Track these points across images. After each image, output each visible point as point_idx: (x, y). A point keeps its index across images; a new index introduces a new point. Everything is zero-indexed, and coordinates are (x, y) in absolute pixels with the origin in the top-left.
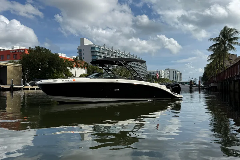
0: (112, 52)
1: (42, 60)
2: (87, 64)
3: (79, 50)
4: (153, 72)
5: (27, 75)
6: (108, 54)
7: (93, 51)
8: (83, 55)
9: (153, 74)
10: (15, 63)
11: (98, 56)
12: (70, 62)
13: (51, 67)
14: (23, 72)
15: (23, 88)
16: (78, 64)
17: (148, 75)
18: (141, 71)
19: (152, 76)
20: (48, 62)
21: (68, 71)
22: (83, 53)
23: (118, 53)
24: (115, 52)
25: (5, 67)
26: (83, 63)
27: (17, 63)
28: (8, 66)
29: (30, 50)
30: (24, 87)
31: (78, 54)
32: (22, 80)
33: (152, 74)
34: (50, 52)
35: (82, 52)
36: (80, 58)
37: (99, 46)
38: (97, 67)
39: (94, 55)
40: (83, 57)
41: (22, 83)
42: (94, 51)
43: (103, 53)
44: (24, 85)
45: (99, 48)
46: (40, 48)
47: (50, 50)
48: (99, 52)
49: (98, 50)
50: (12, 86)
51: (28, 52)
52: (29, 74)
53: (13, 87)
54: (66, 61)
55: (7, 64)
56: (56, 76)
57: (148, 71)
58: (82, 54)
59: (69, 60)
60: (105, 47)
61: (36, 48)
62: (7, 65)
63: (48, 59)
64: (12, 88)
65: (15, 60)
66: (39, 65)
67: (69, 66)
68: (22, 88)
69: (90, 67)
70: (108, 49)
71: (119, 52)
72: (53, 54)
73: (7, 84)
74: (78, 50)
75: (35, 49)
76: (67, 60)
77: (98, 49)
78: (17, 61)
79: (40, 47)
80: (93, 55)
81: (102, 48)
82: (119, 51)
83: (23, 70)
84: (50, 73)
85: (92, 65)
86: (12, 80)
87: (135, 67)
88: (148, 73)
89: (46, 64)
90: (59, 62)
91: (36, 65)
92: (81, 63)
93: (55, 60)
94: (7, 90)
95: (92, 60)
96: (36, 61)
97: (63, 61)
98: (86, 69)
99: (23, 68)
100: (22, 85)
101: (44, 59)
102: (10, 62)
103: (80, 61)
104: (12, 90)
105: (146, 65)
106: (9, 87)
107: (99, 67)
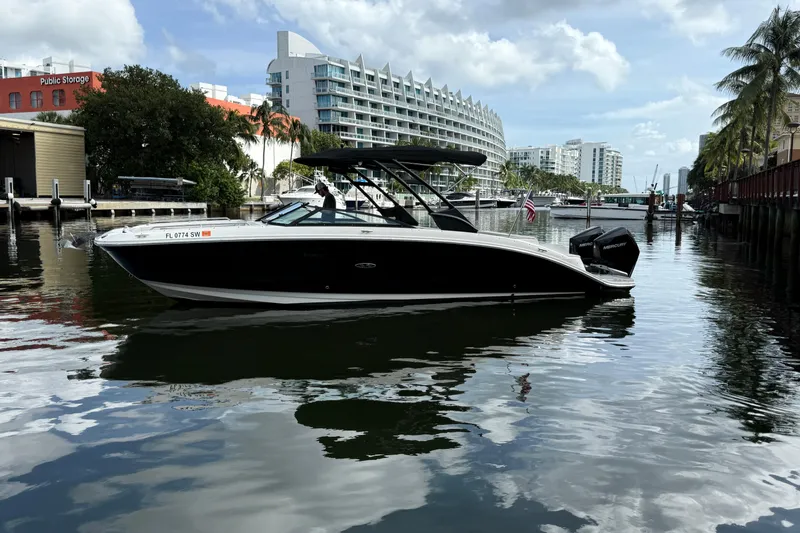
0: (385, 82)
1: (151, 115)
2: (303, 128)
3: (273, 75)
4: (526, 153)
5: (100, 164)
6: (371, 91)
7: (320, 81)
8: (287, 91)
9: (524, 161)
10: (60, 121)
11: (339, 96)
12: (243, 118)
13: (182, 138)
14: (90, 154)
15: (92, 208)
16: (271, 128)
17: (508, 163)
19: (521, 166)
20: (170, 120)
21: (236, 150)
22: (287, 87)
23: (408, 88)
24: (397, 85)
25: (28, 137)
26: (287, 121)
27: (67, 122)
28: (36, 134)
29: (108, 78)
30: (95, 206)
31: (270, 90)
32: (88, 182)
33: (521, 161)
34: (175, 84)
35: (285, 82)
36: (278, 103)
37: (341, 62)
38: (337, 137)
39: (323, 96)
40: (288, 101)
41: (86, 193)
42: (324, 81)
43: (357, 88)
44: (93, 201)
45: (343, 70)
46: (142, 70)
47: (174, 78)
48: (342, 84)
49: (337, 76)
50: (56, 203)
51: (103, 86)
52: (109, 162)
53: (58, 208)
54: (230, 119)
55: (33, 124)
56: (200, 171)
57: (507, 148)
58: (284, 90)
59: (239, 114)
60: (360, 66)
61: (130, 70)
62: (32, 128)
63: (171, 109)
64: (56, 208)
65: (59, 113)
66: (138, 130)
67: (243, 136)
68: (89, 208)
69: (309, 138)
70: (372, 74)
71: (409, 84)
72: (186, 94)
73: (38, 194)
74: (269, 76)
75: (126, 75)
76: (232, 113)
77: (338, 73)
78: (66, 114)
79: (143, 67)
80: (321, 93)
81: (351, 67)
82: (411, 81)
83: (89, 148)
84: (179, 159)
85: (318, 130)
86: (56, 182)
87: (463, 137)
88: (508, 159)
89: (164, 127)
90: (208, 121)
91: (131, 132)
92: (279, 124)
93: (195, 114)
94: (39, 215)
95: (319, 111)
96: (129, 115)
97: (221, 118)
98: (297, 142)
99: (86, 139)
100: (90, 200)
101: (156, 109)
102: (42, 119)
103: (278, 115)
104: (55, 216)
105: (501, 129)
106: (46, 207)
107: (343, 135)
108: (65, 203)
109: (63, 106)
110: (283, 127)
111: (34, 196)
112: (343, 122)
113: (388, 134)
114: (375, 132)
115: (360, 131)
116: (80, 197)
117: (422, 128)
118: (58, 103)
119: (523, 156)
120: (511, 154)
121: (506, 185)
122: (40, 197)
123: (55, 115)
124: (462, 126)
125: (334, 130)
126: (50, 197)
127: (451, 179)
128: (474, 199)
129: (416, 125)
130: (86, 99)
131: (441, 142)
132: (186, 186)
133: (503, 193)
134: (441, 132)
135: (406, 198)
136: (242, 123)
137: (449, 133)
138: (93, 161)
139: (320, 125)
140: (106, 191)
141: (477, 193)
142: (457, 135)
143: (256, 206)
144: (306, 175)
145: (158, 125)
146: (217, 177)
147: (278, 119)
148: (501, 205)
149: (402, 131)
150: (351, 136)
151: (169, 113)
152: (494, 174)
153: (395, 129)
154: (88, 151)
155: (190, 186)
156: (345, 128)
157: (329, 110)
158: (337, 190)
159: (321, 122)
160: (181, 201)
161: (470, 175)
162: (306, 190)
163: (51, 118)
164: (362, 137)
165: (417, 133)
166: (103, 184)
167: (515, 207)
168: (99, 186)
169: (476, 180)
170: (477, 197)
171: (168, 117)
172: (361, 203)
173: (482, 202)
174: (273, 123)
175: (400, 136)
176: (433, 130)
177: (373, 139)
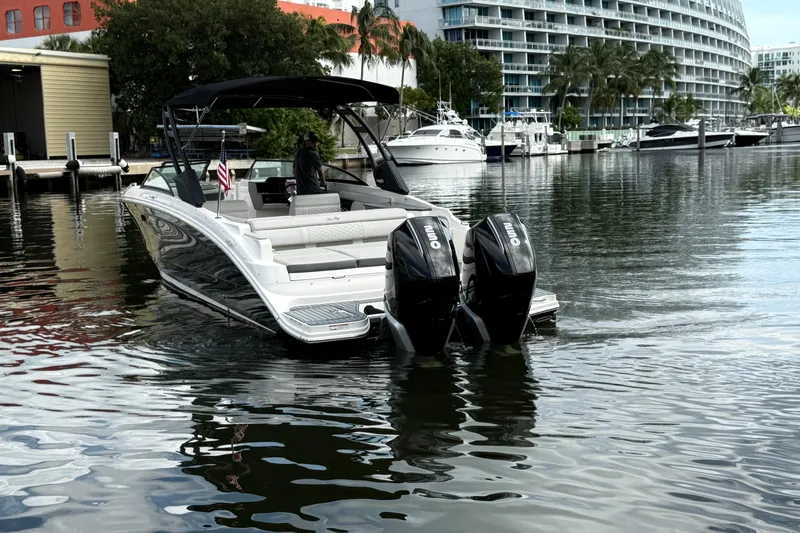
1: (200, 33)
2: (419, 36)
4: (785, 54)
5: (133, 108)
9: (781, 68)
10: (74, 47)
12: (331, 29)
13: (244, 64)
14: (117, 94)
15: (123, 173)
16: (372, 42)
17: (754, 73)
18: (713, 55)
19: (776, 77)
20: (226, 39)
25: (32, 72)
26: (396, 31)
27: (84, 48)
28: (43, 68)
30: (126, 169)
32: (116, 135)
33: (776, 68)
38: (471, 47)
41: (114, 154)
44: (123, 163)
50: (73, 166)
52: (144, 103)
53: (76, 173)
54: (311, 31)
55: (38, 54)
57: (753, 48)
59: (324, 24)
62: (38, 60)
63: (229, 23)
64: (73, 175)
65: (73, 35)
66: (184, 56)
67: (330, 56)
68: (118, 173)
69: (429, 52)
73: (49, 155)
76: (314, 22)
78: (82, 36)
83: (115, 85)
85: (443, 39)
86: (72, 136)
87: (677, 33)
88: (754, 64)
89: (218, 50)
90: (281, 37)
91: (173, 60)
92: (385, 34)
93: (262, 27)
94: (50, 185)
95: (444, 9)
96: (170, 36)
97: (298, 31)
98: (412, 61)
99: (111, 72)
100: (118, 161)
101: (206, 24)
102: (50, 46)
103: (384, 21)
104: (74, 185)
105: (742, 18)
106: (59, 173)
107: (481, 44)
108: (86, 167)
109: (78, 26)
110: (390, 38)
111: (44, 158)
112: (482, 23)
113: (553, 38)
114: (531, 36)
115: (509, 35)
116: (106, 157)
117: (608, 23)
118: (70, 21)
119: (780, 58)
120: (760, 57)
121: (752, 108)
122: (53, 158)
123: (68, 39)
124: (675, 16)
125: (467, 37)
126: (65, 158)
127: (657, 102)
128: (695, 134)
129: (597, 20)
130: (110, 15)
131: (639, 44)
132: (250, 134)
133: (745, 122)
134: (640, 27)
135: (582, 137)
136: (328, 37)
137: (654, 29)
138: (122, 104)
139: (446, 31)
140: (140, 146)
141: (701, 124)
142: (666, 31)
143: (350, 160)
144: (426, 110)
145: (210, 45)
146: (295, 120)
147: (382, 27)
148: (743, 141)
149: (576, 30)
150: (493, 45)
151: (224, 30)
152: (730, 91)
153: (564, 29)
154: (114, 90)
155: (258, 134)
156: (484, 33)
157: (459, 6)
158: (472, 130)
159: (447, 26)
160: (244, 157)
161: (690, 95)
162: (425, 133)
163: (62, 44)
164: (512, 46)
165: (600, 33)
166: (136, 138)
167: (767, 143)
168: (132, 140)
169: (699, 102)
170: (701, 130)
171: (224, 35)
172: (510, 149)
173: (710, 139)
174: (375, 34)
175: (573, 38)
176: (626, 25)
177: (529, 47)
